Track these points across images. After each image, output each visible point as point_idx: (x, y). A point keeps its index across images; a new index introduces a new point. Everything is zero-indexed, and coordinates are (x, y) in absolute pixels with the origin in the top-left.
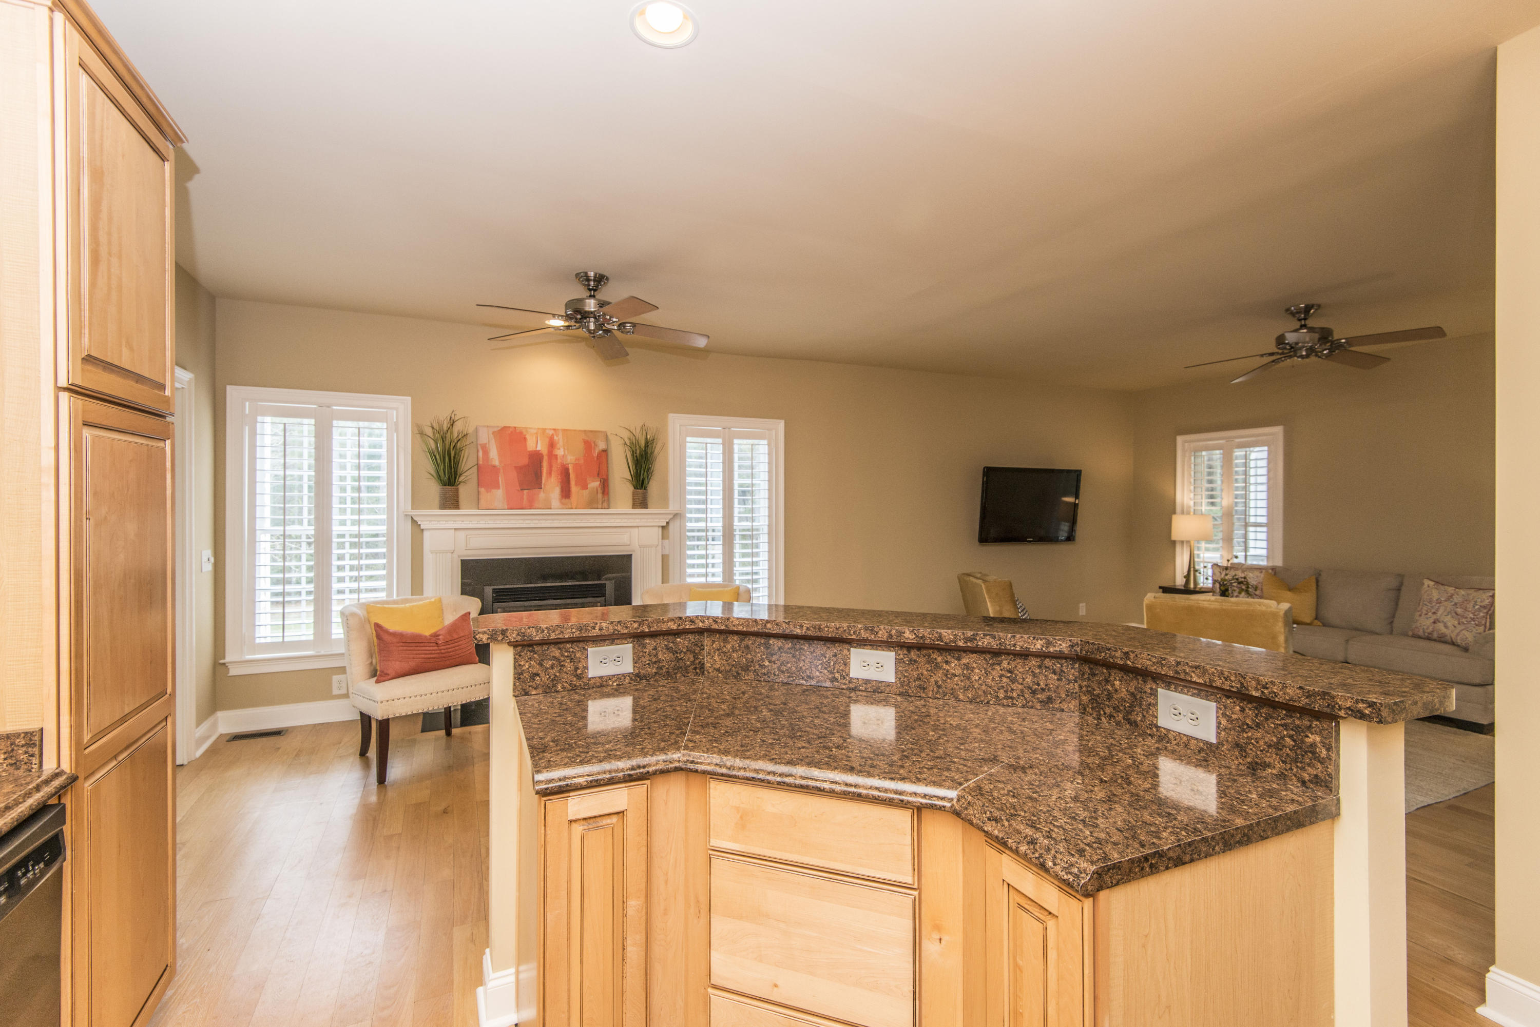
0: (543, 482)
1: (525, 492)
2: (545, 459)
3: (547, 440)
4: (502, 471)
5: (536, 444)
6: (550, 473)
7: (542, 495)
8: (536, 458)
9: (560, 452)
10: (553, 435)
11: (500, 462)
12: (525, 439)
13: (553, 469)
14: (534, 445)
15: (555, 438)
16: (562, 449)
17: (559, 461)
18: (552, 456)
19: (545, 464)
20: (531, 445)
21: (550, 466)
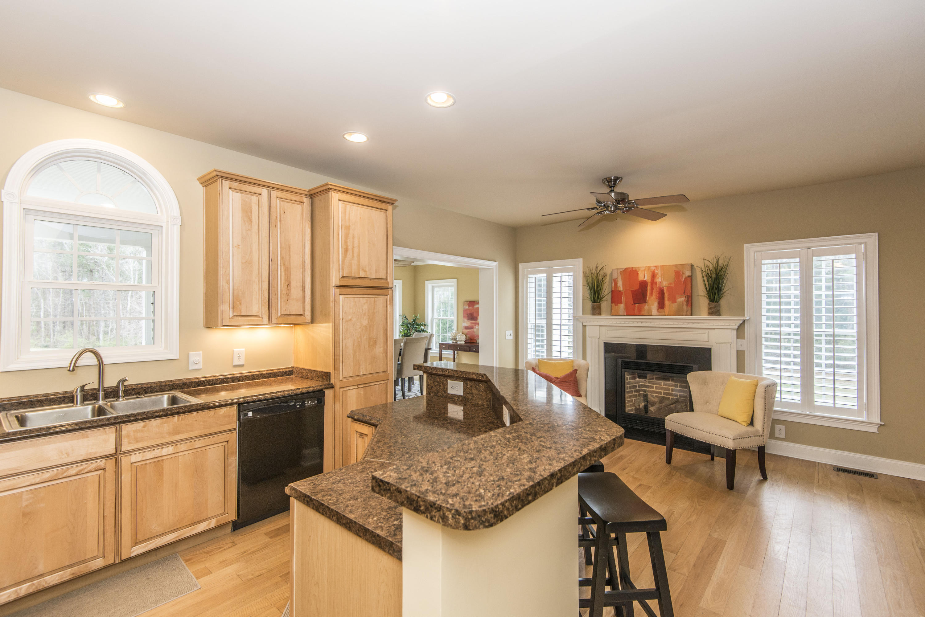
0: (647, 299)
1: (637, 305)
2: (649, 284)
3: (651, 273)
4: (624, 293)
5: (644, 276)
6: (651, 294)
7: (646, 307)
8: (644, 284)
9: (658, 280)
10: (655, 270)
11: (623, 289)
12: (638, 274)
13: (654, 291)
14: (643, 278)
15: (656, 271)
16: (660, 278)
17: (658, 285)
18: (653, 282)
19: (649, 288)
20: (641, 277)
21: (652, 289)
